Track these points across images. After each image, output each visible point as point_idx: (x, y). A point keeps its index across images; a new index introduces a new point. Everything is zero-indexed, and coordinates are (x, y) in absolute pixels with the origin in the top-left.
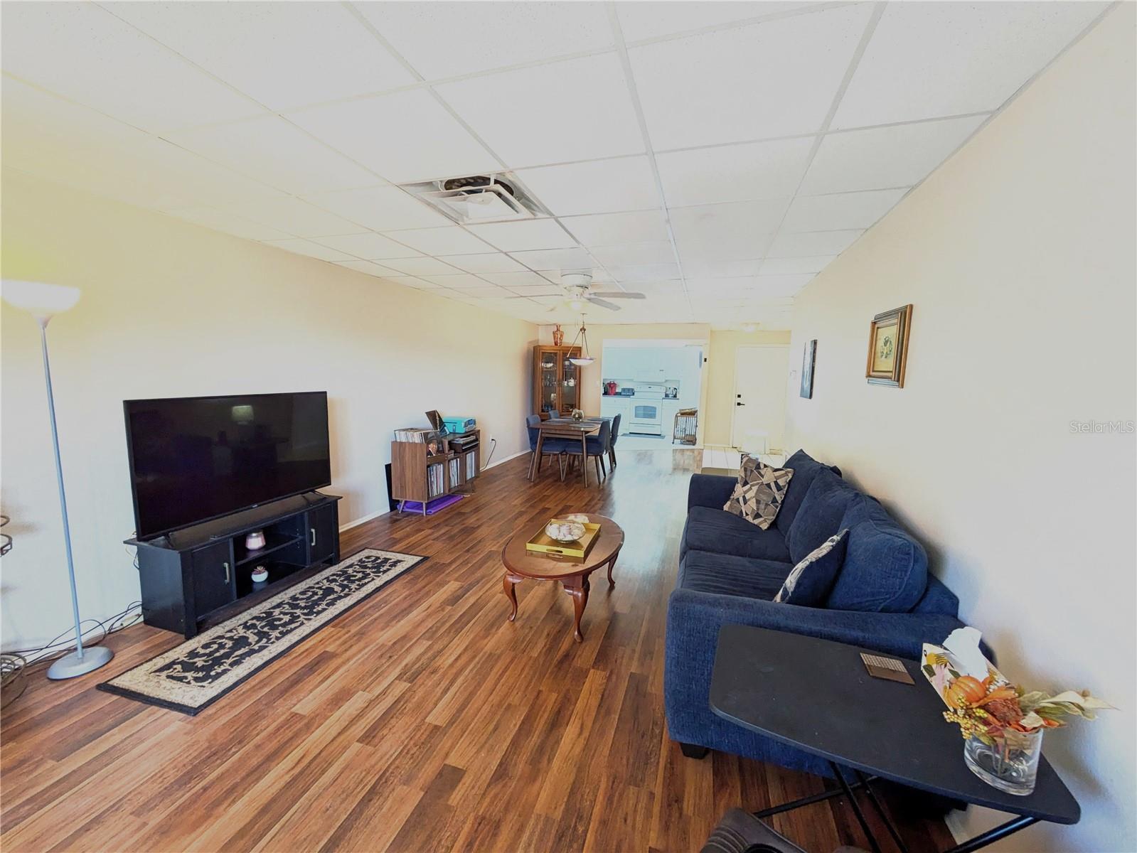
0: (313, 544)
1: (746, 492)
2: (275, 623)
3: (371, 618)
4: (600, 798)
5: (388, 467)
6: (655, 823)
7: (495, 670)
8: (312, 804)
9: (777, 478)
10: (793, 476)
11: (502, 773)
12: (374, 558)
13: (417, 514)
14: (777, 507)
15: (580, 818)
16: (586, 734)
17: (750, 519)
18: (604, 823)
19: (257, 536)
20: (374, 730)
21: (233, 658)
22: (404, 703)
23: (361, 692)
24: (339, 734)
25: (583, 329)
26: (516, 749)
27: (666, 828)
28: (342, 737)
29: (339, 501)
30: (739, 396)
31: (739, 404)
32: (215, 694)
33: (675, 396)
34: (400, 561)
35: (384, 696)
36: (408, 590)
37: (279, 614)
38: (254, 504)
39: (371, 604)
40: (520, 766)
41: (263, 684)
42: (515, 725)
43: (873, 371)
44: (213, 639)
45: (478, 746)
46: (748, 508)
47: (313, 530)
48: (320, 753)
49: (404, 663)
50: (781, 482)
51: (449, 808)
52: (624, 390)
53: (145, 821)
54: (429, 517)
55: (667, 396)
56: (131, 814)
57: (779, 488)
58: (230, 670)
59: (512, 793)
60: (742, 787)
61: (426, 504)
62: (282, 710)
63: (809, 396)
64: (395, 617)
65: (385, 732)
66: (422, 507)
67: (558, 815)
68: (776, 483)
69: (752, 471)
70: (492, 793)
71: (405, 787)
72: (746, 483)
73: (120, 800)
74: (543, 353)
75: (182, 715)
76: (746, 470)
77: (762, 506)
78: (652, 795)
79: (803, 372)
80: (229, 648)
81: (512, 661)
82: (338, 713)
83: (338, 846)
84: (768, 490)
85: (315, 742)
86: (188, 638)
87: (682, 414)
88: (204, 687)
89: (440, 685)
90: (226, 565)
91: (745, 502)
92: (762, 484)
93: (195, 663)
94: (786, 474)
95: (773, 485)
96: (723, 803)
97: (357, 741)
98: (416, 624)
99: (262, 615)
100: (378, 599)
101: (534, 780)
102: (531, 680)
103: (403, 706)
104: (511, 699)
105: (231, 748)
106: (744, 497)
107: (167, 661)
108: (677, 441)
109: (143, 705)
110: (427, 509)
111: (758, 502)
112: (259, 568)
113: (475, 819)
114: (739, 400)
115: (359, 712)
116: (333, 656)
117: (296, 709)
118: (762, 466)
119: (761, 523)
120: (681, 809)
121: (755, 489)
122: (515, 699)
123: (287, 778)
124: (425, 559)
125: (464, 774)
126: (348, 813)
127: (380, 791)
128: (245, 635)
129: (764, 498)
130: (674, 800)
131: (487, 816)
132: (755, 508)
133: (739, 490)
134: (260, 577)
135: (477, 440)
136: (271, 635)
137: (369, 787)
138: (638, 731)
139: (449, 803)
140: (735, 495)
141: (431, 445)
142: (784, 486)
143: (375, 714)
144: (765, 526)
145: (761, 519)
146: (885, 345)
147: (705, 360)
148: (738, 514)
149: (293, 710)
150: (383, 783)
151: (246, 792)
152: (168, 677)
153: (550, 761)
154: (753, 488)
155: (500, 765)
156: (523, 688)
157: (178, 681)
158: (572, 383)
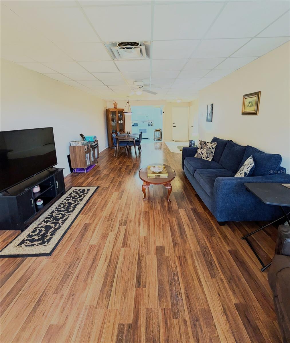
0: (57, 187)
1: (202, 151)
2: (57, 218)
3: (94, 209)
4: (207, 242)
5: (69, 157)
6: (225, 244)
7: (150, 216)
8: (122, 269)
9: (212, 145)
10: (217, 144)
11: (175, 244)
12: (78, 190)
13: (83, 173)
14: (213, 154)
15: (205, 248)
16: (191, 227)
17: (205, 159)
18: (212, 248)
19: (37, 187)
20: (125, 243)
21: (49, 233)
22: (129, 232)
23: (110, 233)
24: (113, 247)
25: (128, 102)
26: (174, 236)
27: (228, 244)
28: (115, 248)
29: (63, 170)
30: (174, 124)
31: (174, 126)
32: (53, 247)
33: (152, 125)
34: (90, 189)
35: (120, 232)
36: (100, 198)
37: (56, 215)
38: (35, 174)
39: (90, 204)
40: (179, 241)
41: (70, 239)
42: (169, 230)
43: (244, 111)
44: (34, 229)
45: (162, 238)
46: (204, 156)
47: (57, 182)
48: (112, 254)
49: (118, 221)
50: (214, 147)
51: (167, 257)
52: (135, 124)
53: (62, 294)
54: (88, 173)
55: (149, 125)
56: (53, 294)
57: (213, 148)
58: (52, 238)
59: (182, 247)
60: (239, 229)
61: (86, 168)
62: (85, 245)
63: (211, 121)
64: (103, 207)
65: (129, 242)
66: (84, 170)
67: (199, 249)
68: (212, 147)
69: (203, 144)
70: (177, 250)
71: (149, 256)
72: (202, 148)
73: (44, 291)
74: (111, 111)
75: (45, 257)
76: (201, 144)
77: (209, 154)
78: (219, 237)
79: (207, 114)
80: (44, 230)
81: (154, 212)
82: (108, 241)
83: (141, 278)
84: (210, 150)
85: (107, 252)
86: (22, 231)
87: (156, 131)
88: (46, 245)
89: (136, 224)
90: (32, 199)
91: (202, 154)
92: (208, 148)
93: (34, 238)
94: (215, 144)
95: (211, 148)
96: (237, 234)
97: (122, 247)
98: (113, 208)
99: (49, 217)
100: (91, 203)
101: (186, 243)
102: (164, 216)
103: (128, 233)
104: (162, 223)
105: (76, 261)
106: (202, 153)
107: (20, 241)
108: (155, 140)
109: (23, 258)
110: (86, 170)
111: (207, 153)
112: (39, 200)
113: (177, 258)
114: (174, 125)
115: (115, 238)
116: (89, 224)
117: (91, 243)
118: (207, 143)
119: (209, 159)
120: (228, 239)
121: (205, 150)
122: (163, 222)
123: (106, 265)
124: (98, 187)
125: (164, 247)
126: (137, 268)
127: (142, 259)
128: (47, 225)
129: (209, 152)
130: (225, 237)
131: (180, 256)
132: (206, 155)
133: (199, 151)
134: (40, 203)
135: (97, 144)
136: (59, 222)
137: (137, 259)
138: (204, 223)
139: (166, 256)
140: (198, 152)
141: (85, 147)
142: (214, 148)
143: (121, 238)
144: (210, 160)
145: (209, 158)
146: (249, 103)
147: (164, 112)
148: (200, 158)
149: (90, 244)
150: (141, 257)
151: (94, 273)
152: (26, 246)
153: (186, 236)
154: (204, 149)
155: (173, 241)
156: (163, 219)
157: (32, 246)
158: (122, 122)
